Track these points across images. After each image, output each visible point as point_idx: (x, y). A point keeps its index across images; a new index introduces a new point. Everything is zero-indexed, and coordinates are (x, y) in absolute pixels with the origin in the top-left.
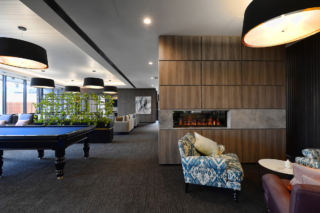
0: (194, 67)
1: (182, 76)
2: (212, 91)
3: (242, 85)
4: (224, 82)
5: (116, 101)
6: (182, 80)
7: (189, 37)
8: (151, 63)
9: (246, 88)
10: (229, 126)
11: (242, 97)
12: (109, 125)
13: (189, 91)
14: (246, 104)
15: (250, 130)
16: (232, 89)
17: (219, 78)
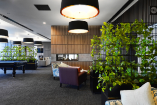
0: (64, 38)
1: (60, 41)
2: (71, 47)
3: (83, 45)
4: (76, 43)
5: (42, 49)
6: (60, 42)
7: (62, 26)
9: (85, 46)
11: (83, 49)
12: (34, 62)
13: (63, 47)
14: (84, 52)
15: (86, 62)
16: (79, 46)
17: (74, 42)
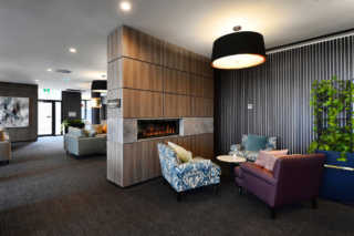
0: (157, 72)
3: (191, 96)
4: (180, 91)
8: (73, 50)
9: (193, 99)
10: (182, 133)
14: (193, 113)
16: (185, 98)
